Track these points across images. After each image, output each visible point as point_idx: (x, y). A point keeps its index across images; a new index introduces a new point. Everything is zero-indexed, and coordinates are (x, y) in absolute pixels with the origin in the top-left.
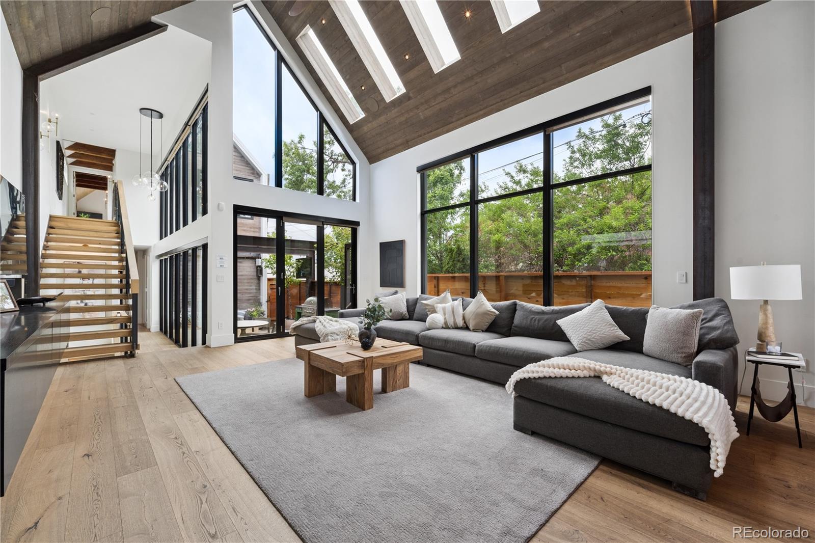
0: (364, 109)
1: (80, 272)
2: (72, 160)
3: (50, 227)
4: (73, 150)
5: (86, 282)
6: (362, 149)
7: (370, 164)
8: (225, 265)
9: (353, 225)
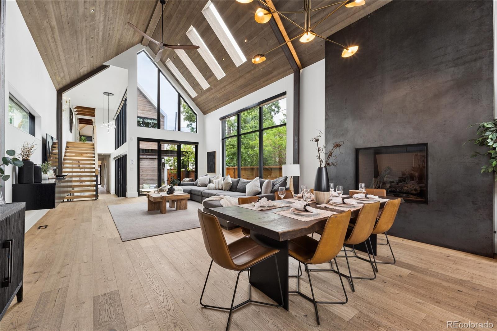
0: (197, 92)
1: (79, 166)
2: (77, 113)
3: (67, 147)
4: (77, 109)
5: (82, 170)
6: (200, 109)
7: (204, 115)
8: (134, 163)
9: (196, 144)
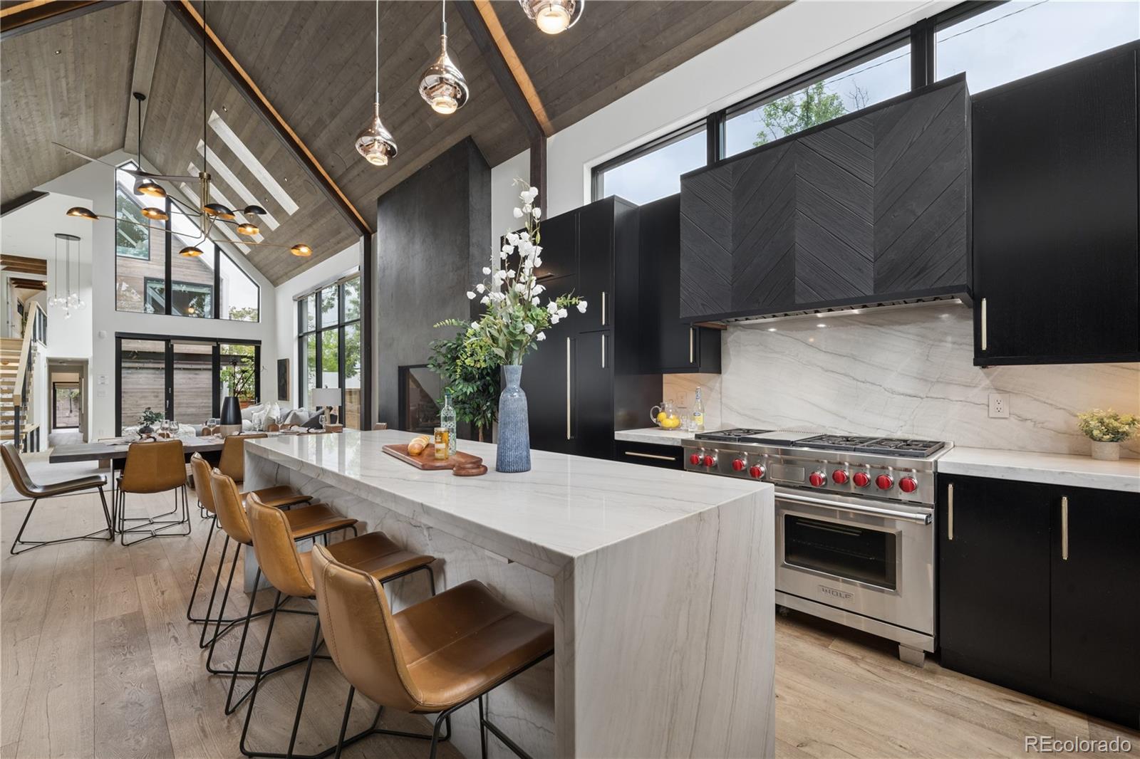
6: (263, 275)
7: (273, 287)
8: (106, 383)
9: (257, 344)
